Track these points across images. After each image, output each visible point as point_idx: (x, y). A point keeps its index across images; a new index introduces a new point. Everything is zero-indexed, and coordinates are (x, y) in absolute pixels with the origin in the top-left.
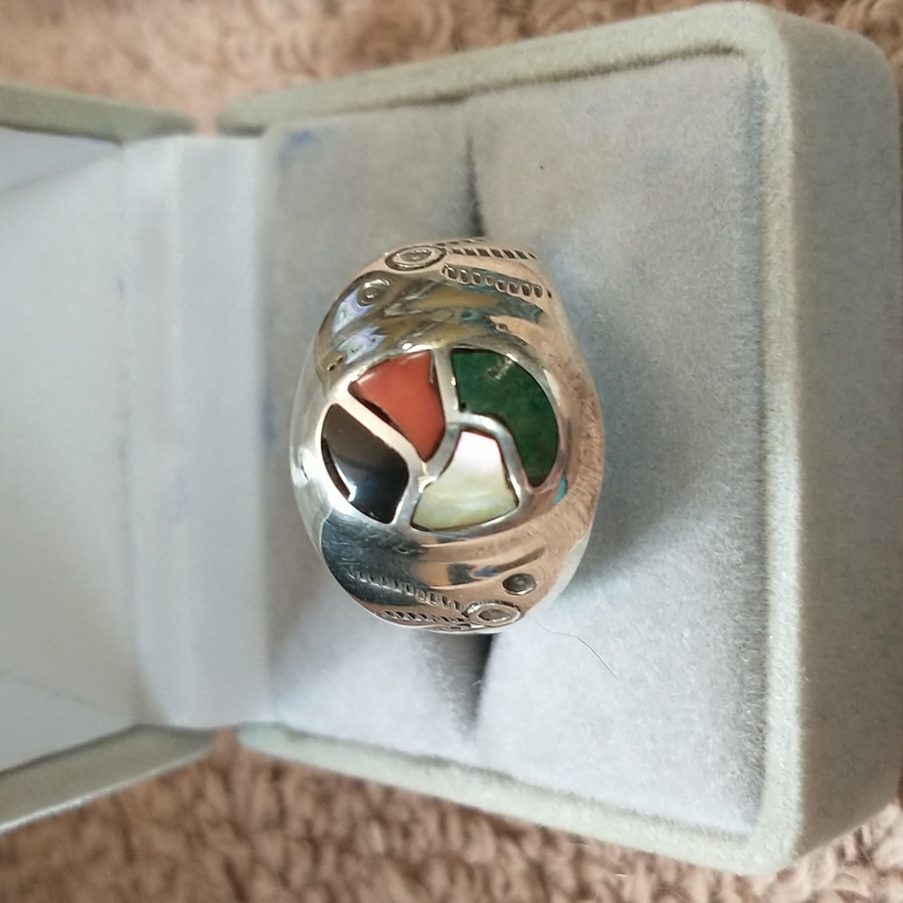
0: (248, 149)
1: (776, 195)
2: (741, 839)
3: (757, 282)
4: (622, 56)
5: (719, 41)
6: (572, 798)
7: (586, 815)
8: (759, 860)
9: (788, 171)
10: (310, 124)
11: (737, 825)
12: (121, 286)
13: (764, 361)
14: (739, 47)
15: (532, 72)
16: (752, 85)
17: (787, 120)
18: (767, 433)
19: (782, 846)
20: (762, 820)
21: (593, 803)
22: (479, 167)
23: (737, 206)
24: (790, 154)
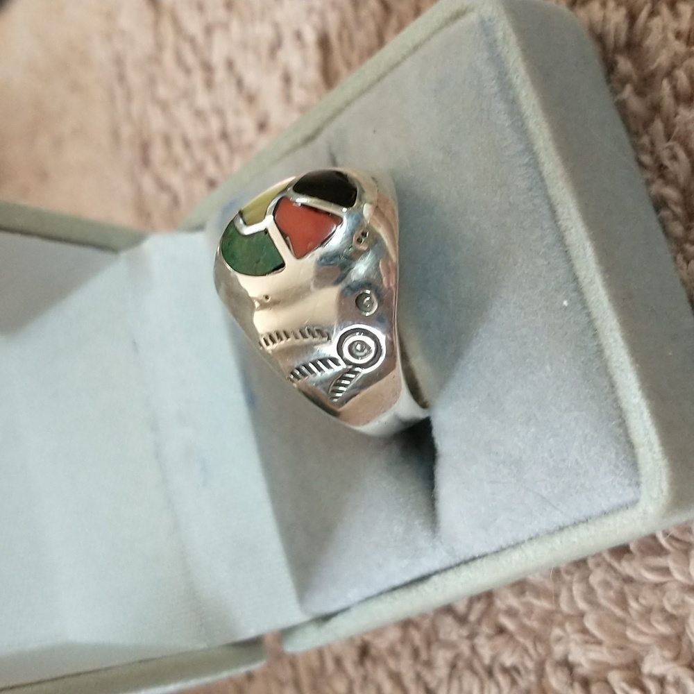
14: (470, 7)
16: (483, 21)
18: (560, 219)
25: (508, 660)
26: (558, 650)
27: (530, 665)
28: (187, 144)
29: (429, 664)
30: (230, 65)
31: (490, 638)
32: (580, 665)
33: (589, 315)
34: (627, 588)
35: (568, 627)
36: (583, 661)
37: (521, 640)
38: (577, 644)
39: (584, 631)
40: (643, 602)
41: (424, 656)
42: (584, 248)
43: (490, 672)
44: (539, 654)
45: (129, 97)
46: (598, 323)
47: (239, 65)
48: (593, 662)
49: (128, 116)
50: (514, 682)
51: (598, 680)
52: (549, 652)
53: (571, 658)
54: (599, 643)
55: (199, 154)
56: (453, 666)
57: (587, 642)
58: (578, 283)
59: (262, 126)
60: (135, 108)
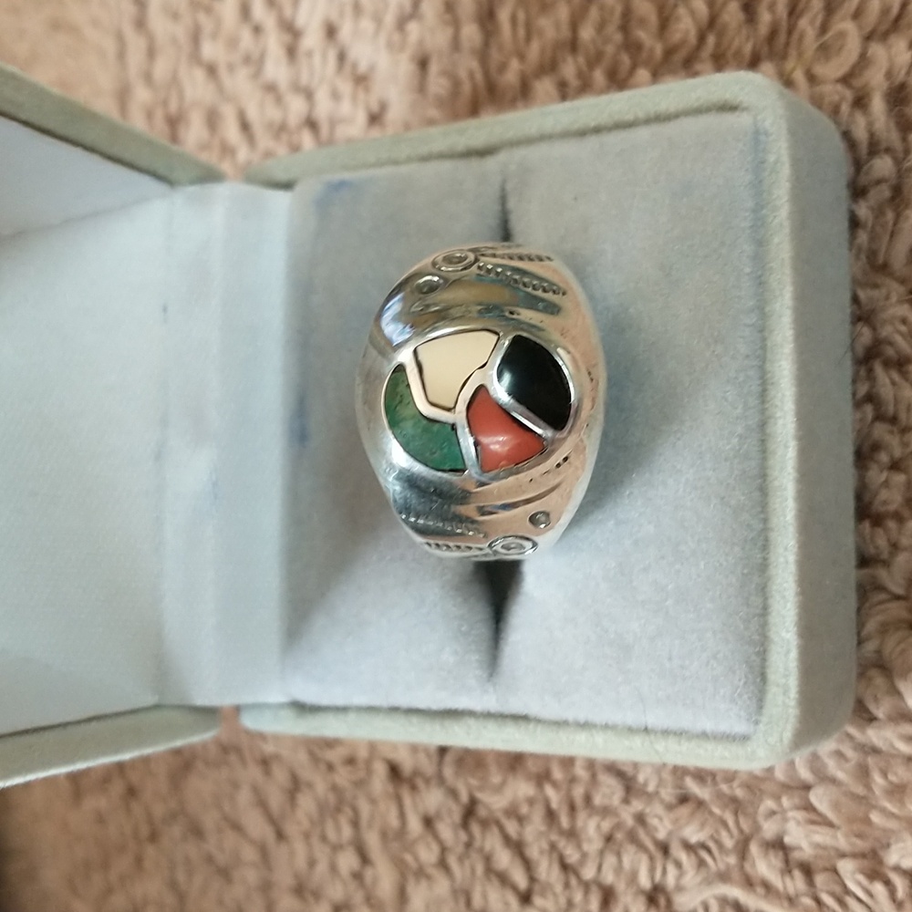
0: (281, 199)
1: (775, 217)
2: (745, 738)
3: (760, 284)
4: (641, 115)
5: (726, 101)
6: (585, 726)
7: (599, 738)
8: (761, 752)
9: (786, 198)
10: (346, 176)
11: (740, 728)
12: (165, 309)
13: (766, 345)
14: (745, 105)
15: (559, 128)
16: (757, 133)
17: (786, 159)
18: (768, 402)
19: (781, 740)
20: (764, 719)
21: (606, 727)
22: (511, 204)
23: (747, 224)
24: (787, 185)
25: (694, 834)
26: (769, 829)
27: (729, 843)
28: (245, 126)
29: (573, 834)
30: (331, 31)
31: (670, 808)
32: (800, 848)
33: (765, 521)
34: (871, 760)
35: (786, 802)
36: (804, 845)
37: (717, 811)
38: (798, 823)
39: (809, 807)
40: (892, 778)
41: (564, 821)
42: (786, 447)
43: (665, 849)
44: (741, 831)
45: (151, 53)
46: (772, 535)
47: (345, 32)
48: (817, 846)
49: (148, 78)
50: (701, 864)
51: (826, 869)
52: (757, 828)
53: (787, 840)
54: (830, 825)
55: (264, 141)
56: (609, 839)
57: (813, 822)
58: (765, 481)
59: (375, 119)
60: (161, 69)
